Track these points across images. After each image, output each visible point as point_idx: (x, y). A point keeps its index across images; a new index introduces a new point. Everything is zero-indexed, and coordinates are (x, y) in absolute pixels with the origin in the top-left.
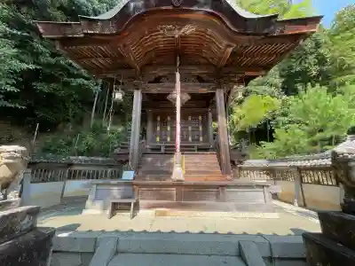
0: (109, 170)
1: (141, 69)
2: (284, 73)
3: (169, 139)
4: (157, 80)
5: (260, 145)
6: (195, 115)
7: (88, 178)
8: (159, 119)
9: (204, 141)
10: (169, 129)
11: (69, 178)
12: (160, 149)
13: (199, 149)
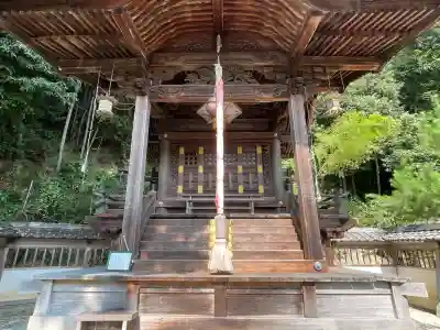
0: (88, 249)
1: (150, 57)
2: (403, 74)
3: (200, 189)
4: (180, 79)
5: (364, 201)
6: (249, 145)
7: (47, 264)
8: (182, 151)
9: (266, 193)
10: (201, 170)
11: (9, 265)
12: (184, 209)
13: (258, 209)
